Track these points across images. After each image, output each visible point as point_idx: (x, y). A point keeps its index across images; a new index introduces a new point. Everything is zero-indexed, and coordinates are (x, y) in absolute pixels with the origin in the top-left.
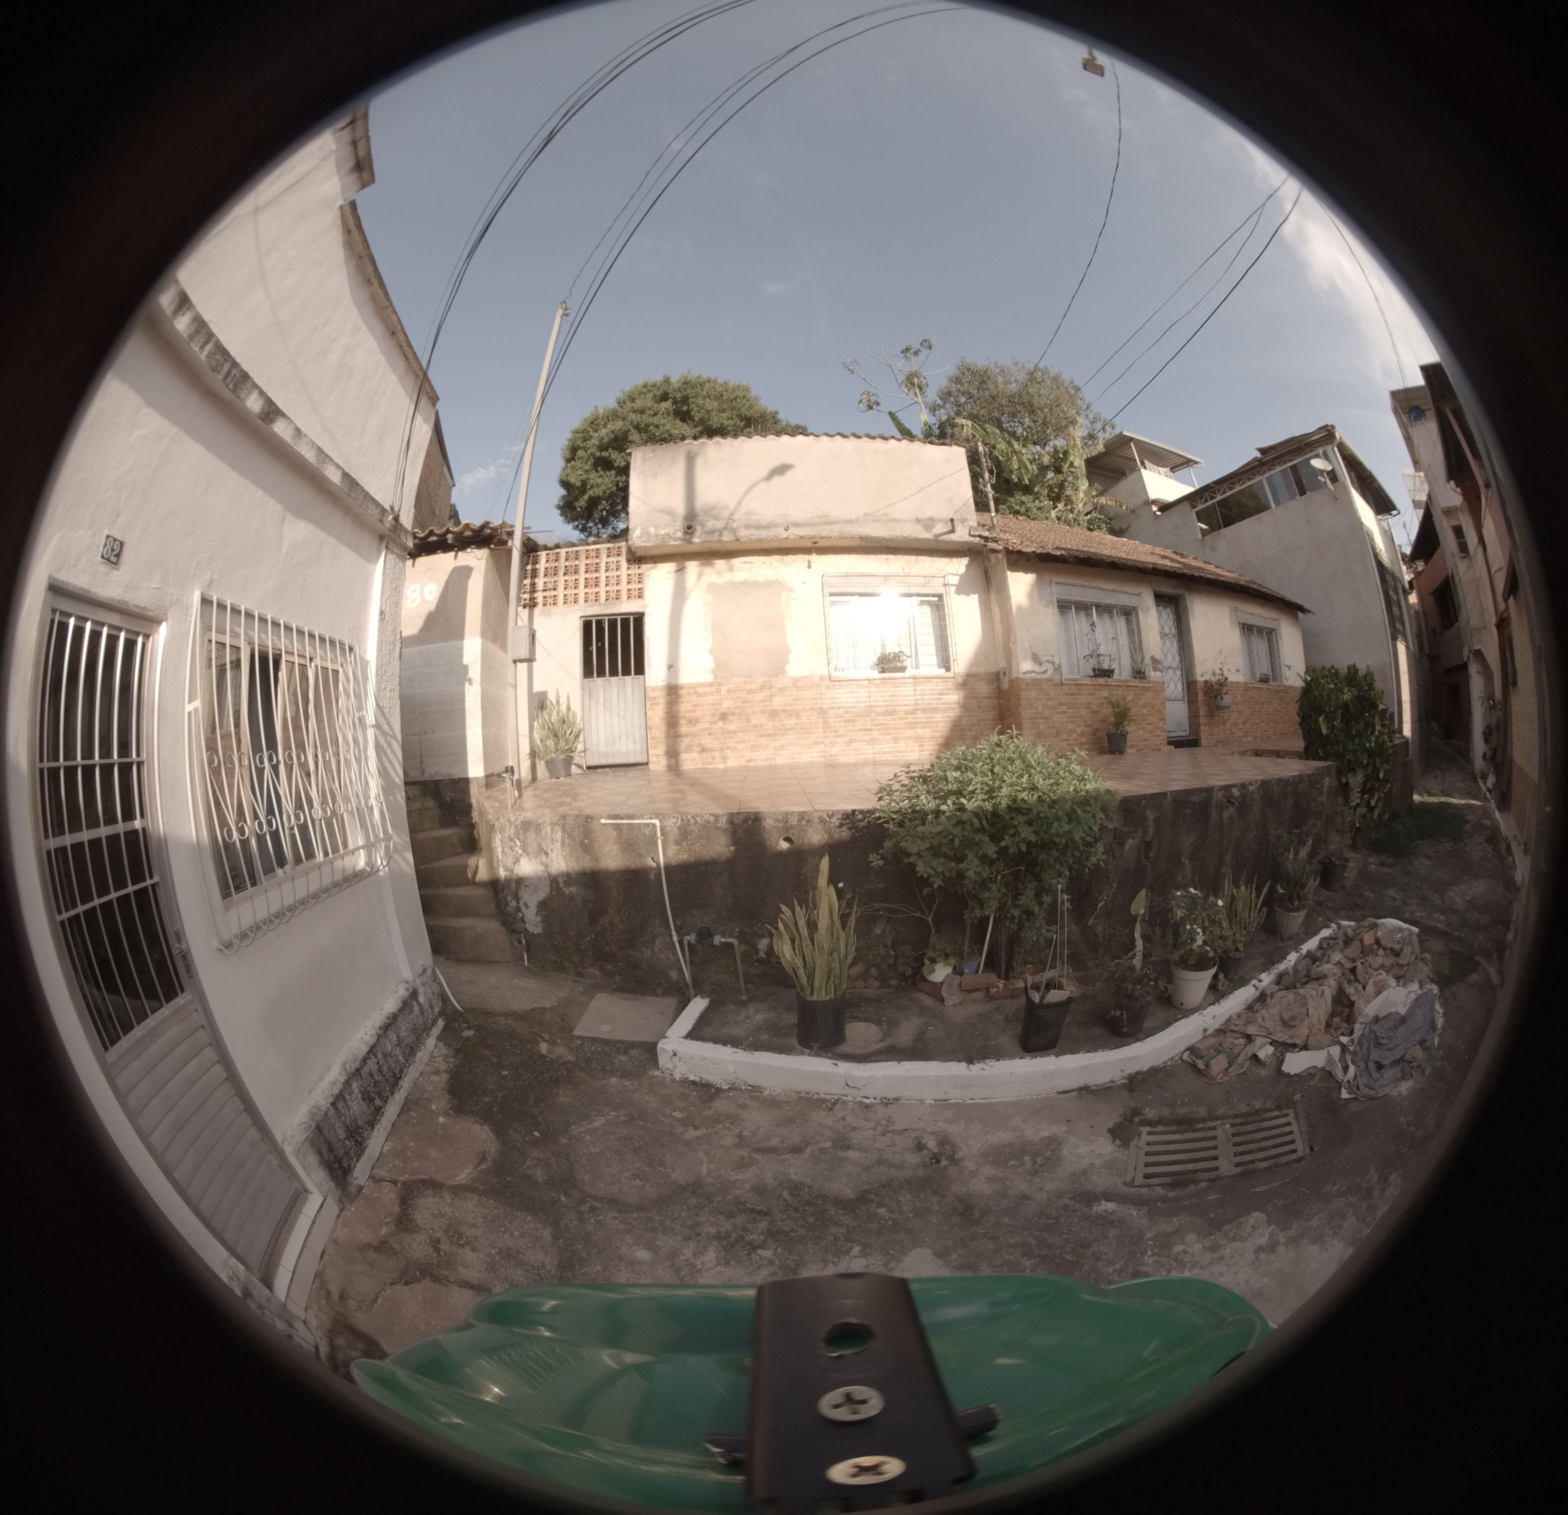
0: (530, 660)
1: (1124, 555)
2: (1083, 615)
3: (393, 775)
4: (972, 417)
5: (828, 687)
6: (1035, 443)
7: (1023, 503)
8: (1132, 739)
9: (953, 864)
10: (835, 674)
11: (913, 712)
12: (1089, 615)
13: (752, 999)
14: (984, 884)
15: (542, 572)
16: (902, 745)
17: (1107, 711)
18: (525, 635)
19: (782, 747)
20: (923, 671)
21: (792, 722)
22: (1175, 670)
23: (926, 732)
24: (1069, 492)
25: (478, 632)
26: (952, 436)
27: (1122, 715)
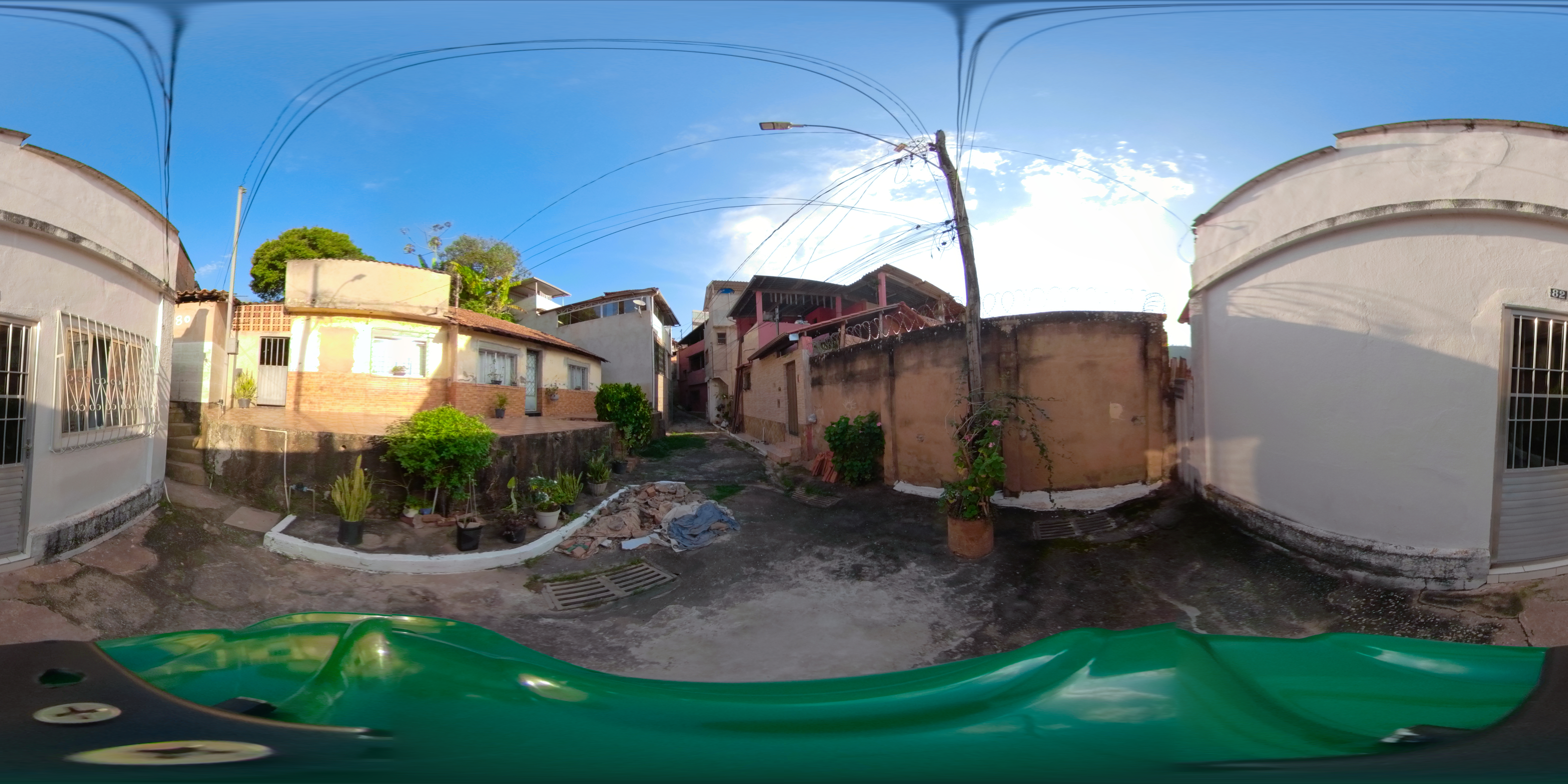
0: (235, 354)
1: (516, 331)
2: (490, 357)
3: (165, 396)
4: (460, 262)
5: (369, 380)
6: (487, 277)
7: (473, 304)
8: (507, 412)
9: (418, 463)
10: (373, 374)
11: (406, 394)
12: (493, 356)
13: (318, 519)
14: (433, 473)
15: (242, 315)
16: (400, 409)
17: (496, 399)
18: (234, 342)
19: (346, 405)
20: (412, 376)
21: (351, 394)
22: (532, 383)
23: (411, 404)
24: (497, 301)
25: (211, 339)
26: (447, 270)
27: (503, 402)
